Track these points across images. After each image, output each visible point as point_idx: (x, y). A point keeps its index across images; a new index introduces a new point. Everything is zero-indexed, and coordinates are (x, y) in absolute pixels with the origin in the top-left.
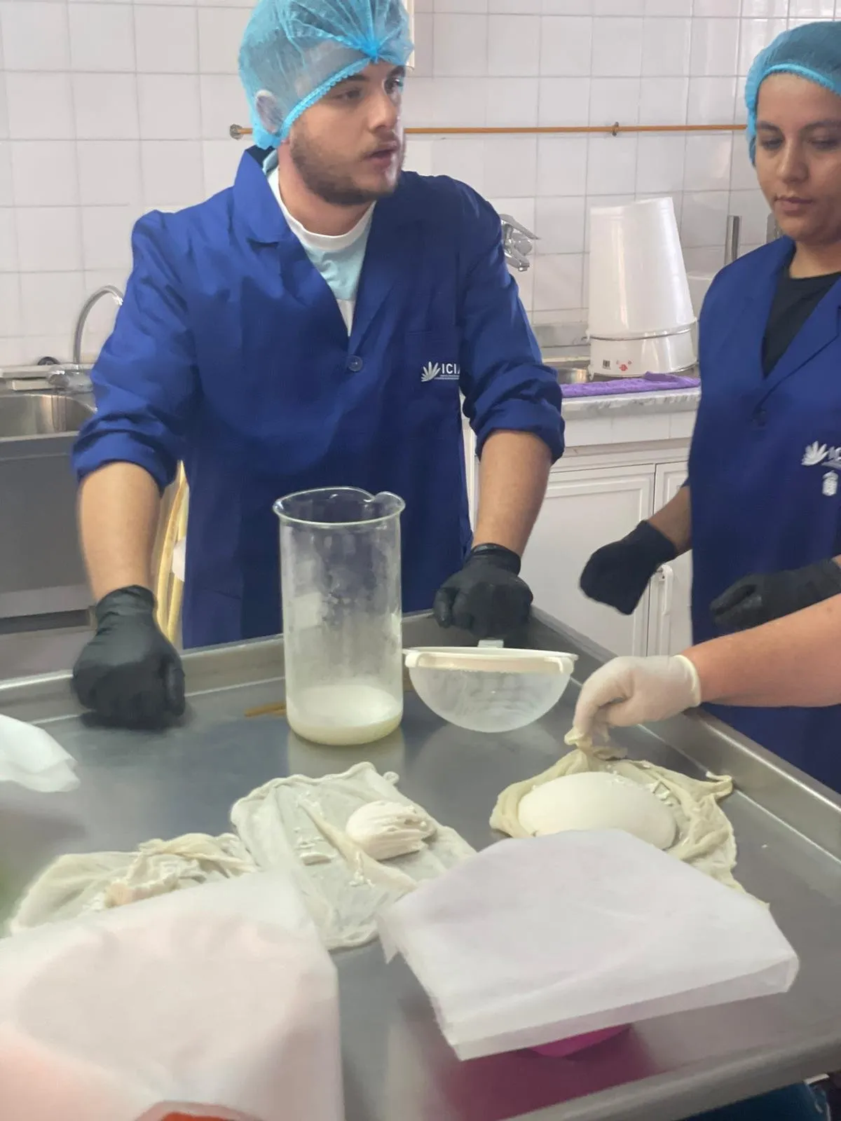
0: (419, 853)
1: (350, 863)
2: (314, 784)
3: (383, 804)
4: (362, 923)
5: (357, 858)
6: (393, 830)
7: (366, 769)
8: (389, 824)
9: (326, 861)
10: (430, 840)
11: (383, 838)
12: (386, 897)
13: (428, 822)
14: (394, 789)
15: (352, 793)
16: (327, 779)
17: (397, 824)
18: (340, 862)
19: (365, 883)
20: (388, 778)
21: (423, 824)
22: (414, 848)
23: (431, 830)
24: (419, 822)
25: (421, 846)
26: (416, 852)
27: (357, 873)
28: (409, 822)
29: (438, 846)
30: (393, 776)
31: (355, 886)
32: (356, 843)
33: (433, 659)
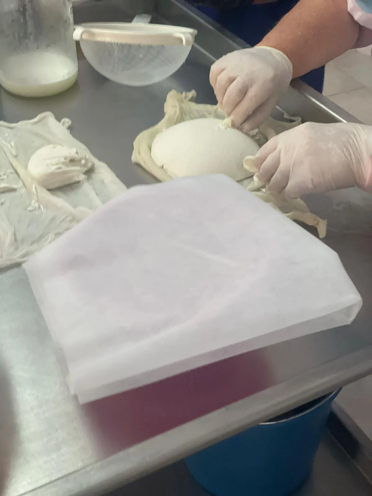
0: (81, 182)
1: (29, 192)
2: (11, 128)
3: (54, 147)
4: (32, 244)
5: (34, 190)
6: (59, 168)
7: (49, 117)
8: (57, 164)
9: (14, 190)
10: (89, 172)
11: (52, 174)
12: (53, 219)
13: (87, 160)
14: (67, 132)
15: (37, 135)
16: (22, 124)
17: (63, 163)
18: (23, 191)
19: (39, 207)
20: (63, 124)
21: (83, 162)
22: (76, 179)
23: (90, 165)
24: (80, 160)
25: (82, 177)
26: (78, 182)
27: (33, 201)
28: (72, 161)
29: (95, 176)
30: (67, 121)
31: (30, 211)
32: (33, 178)
33: (93, 34)
